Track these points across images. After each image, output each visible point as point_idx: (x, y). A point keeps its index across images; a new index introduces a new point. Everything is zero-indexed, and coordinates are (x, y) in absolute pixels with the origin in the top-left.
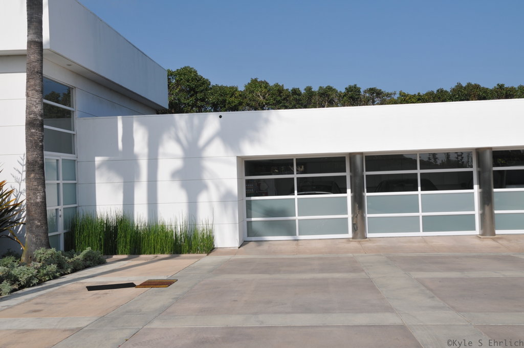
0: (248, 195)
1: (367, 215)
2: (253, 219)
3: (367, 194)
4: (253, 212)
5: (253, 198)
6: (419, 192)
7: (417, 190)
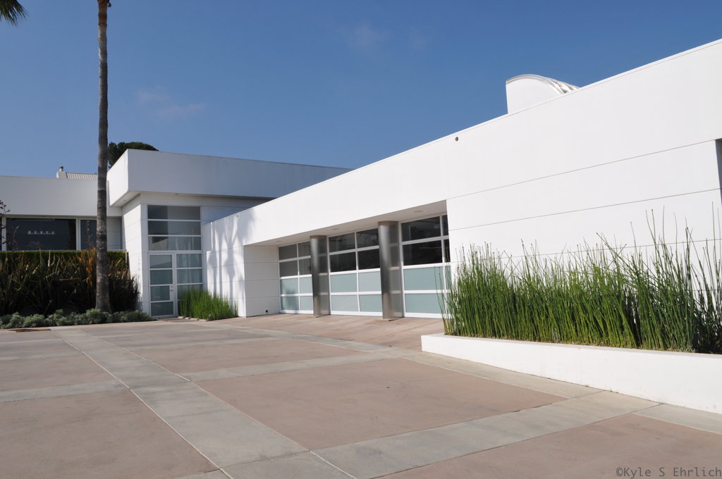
0: (281, 276)
1: (331, 294)
2: (283, 295)
3: (331, 274)
4: (284, 291)
5: (283, 278)
6: (358, 271)
7: (355, 269)
